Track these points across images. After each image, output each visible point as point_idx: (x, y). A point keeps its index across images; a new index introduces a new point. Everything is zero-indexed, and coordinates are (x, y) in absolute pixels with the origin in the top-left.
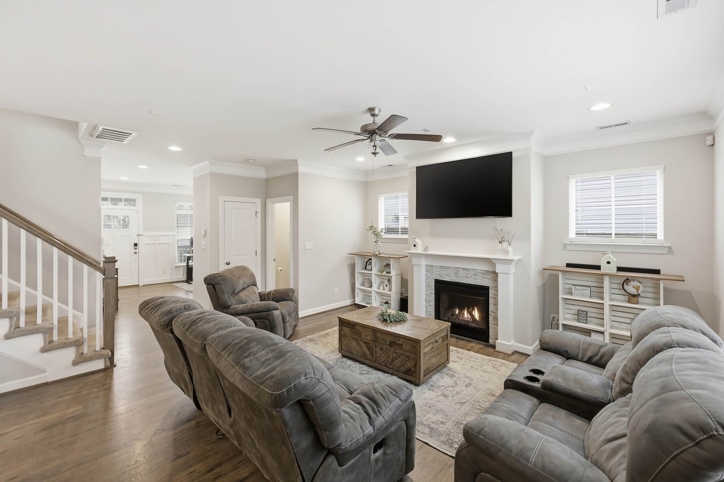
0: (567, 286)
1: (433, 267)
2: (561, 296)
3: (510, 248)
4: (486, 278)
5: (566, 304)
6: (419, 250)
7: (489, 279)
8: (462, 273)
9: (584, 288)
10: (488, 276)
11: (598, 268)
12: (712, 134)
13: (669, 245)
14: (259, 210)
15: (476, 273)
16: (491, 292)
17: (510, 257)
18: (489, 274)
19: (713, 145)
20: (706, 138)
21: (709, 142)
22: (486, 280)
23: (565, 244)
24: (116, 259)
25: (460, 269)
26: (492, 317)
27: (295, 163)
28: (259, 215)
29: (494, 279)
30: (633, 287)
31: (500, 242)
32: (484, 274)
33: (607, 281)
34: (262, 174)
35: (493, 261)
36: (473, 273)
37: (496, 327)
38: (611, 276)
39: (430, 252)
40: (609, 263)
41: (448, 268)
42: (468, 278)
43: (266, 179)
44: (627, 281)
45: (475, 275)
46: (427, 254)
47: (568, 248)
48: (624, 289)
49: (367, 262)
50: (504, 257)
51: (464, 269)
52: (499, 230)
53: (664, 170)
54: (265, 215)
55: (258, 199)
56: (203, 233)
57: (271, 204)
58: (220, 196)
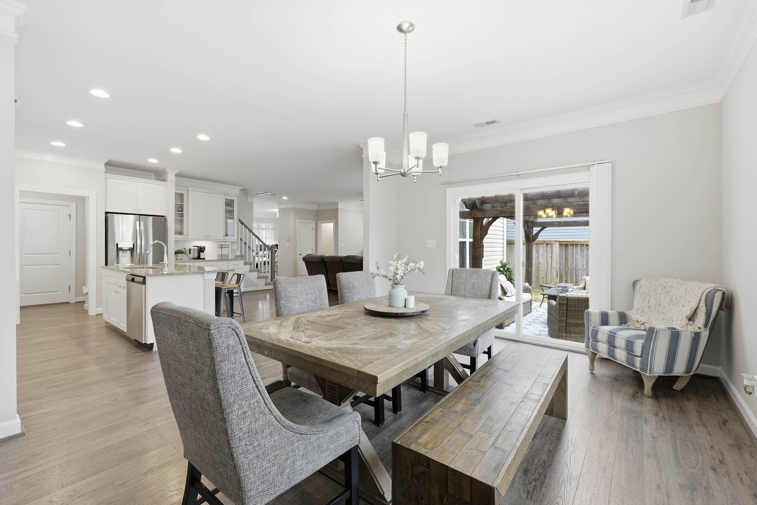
14: (314, 227)
27: (336, 203)
28: (314, 229)
34: (315, 208)
43: (317, 211)
54: (317, 230)
55: (313, 221)
56: (288, 239)
57: (320, 224)
58: (297, 220)
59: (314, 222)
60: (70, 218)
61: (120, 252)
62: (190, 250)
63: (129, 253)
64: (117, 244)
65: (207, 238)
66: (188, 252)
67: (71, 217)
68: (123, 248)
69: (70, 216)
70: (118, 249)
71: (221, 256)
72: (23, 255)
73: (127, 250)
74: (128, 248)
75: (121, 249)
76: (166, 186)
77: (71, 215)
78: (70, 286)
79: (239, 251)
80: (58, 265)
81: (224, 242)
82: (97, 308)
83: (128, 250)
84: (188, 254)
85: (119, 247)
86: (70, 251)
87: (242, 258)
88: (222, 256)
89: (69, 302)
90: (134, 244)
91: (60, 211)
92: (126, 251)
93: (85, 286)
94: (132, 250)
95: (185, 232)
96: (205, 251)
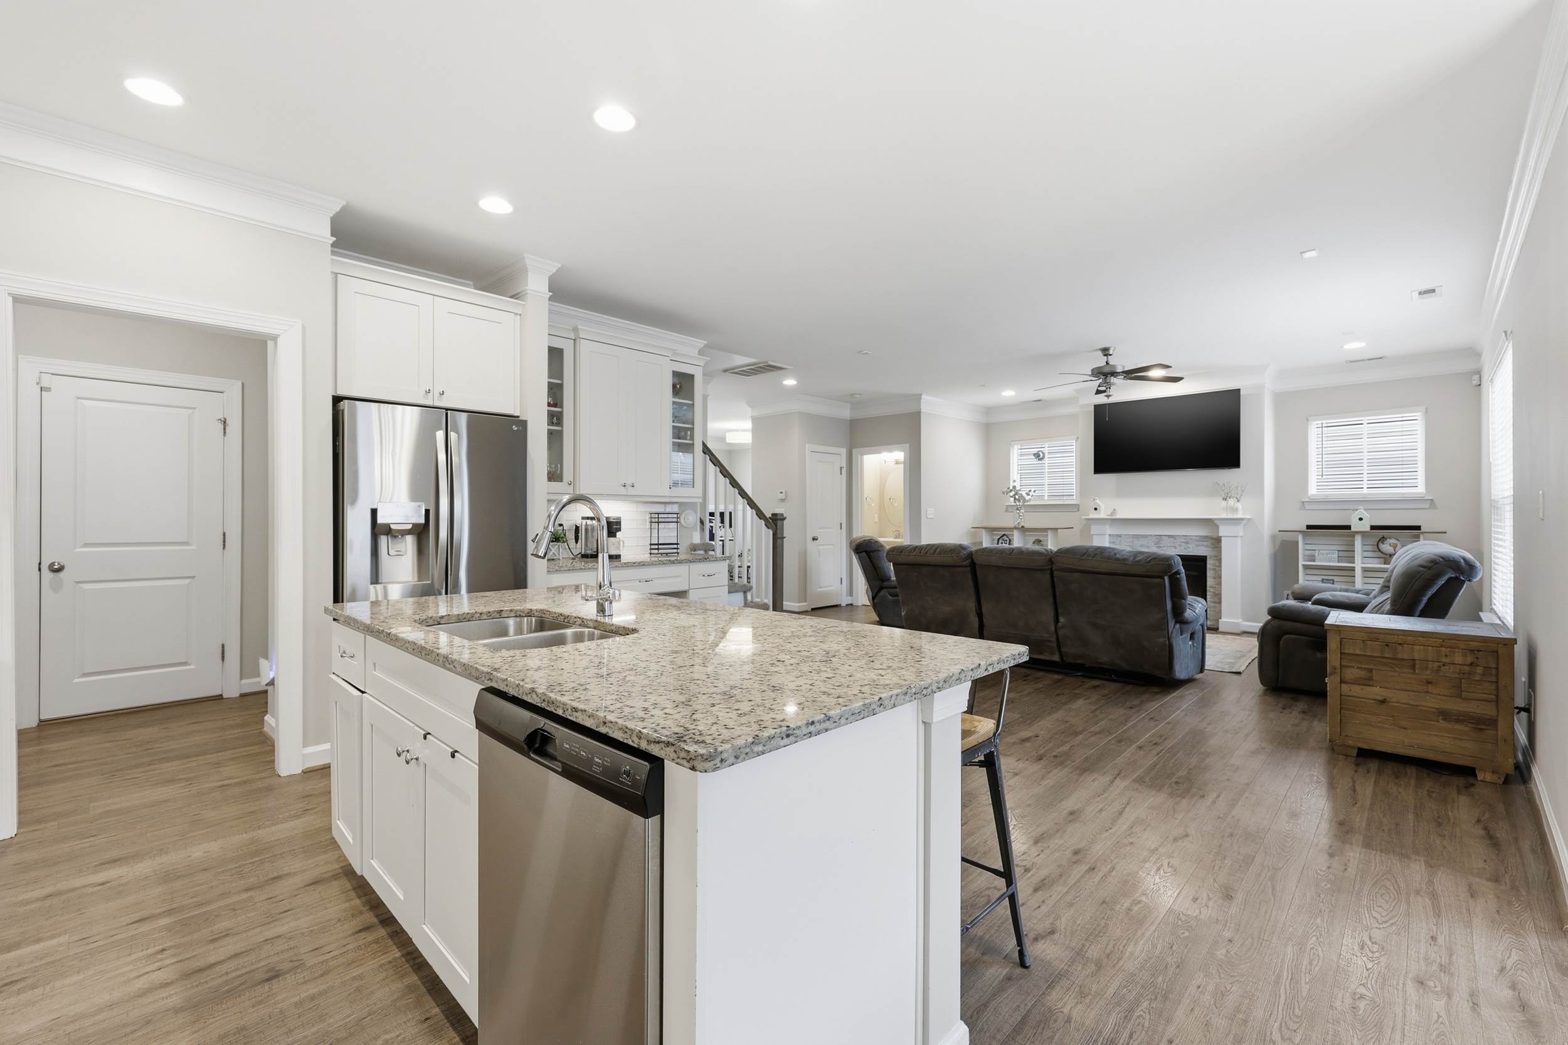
0: (1307, 553)
1: (1120, 537)
2: (1301, 563)
3: (1239, 505)
4: (1203, 545)
5: (1307, 574)
6: (1102, 514)
7: (1207, 546)
8: (1166, 542)
9: (1330, 552)
10: (1205, 543)
11: (1348, 527)
12: (1479, 373)
13: (1431, 498)
14: (844, 465)
15: (1187, 540)
16: (1210, 564)
17: (1240, 515)
18: (1207, 540)
19: (1480, 385)
20: (1472, 378)
21: (1475, 382)
22: (1203, 548)
23: (1303, 502)
24: (785, 516)
25: (1163, 537)
26: (1210, 593)
27: (918, 398)
28: (844, 471)
29: (1214, 546)
30: (1390, 545)
31: (1225, 499)
32: (1198, 541)
33: (1358, 541)
34: (846, 413)
35: (1215, 522)
36: (1184, 541)
37: (1217, 605)
38: (1363, 533)
39: (1119, 516)
40: (1361, 519)
41: (1145, 536)
42: (1175, 548)
43: (850, 420)
44: (1383, 539)
45: (1187, 543)
46: (1115, 519)
47: (1307, 507)
48: (1380, 550)
49: (999, 539)
50: (1230, 516)
51: (1169, 536)
52: (1221, 485)
53: (1426, 412)
54: (851, 472)
55: (842, 449)
56: (782, 496)
57: (859, 456)
58: (807, 445)
59: (843, 451)
60: (225, 429)
61: (383, 540)
62: (577, 529)
63: (410, 541)
64: (374, 512)
65: (626, 492)
66: (571, 536)
67: (227, 428)
68: (393, 527)
69: (225, 422)
70: (378, 530)
71: (657, 547)
72: (78, 550)
73: (404, 533)
74: (410, 527)
75: (388, 531)
76: (520, 315)
77: (227, 422)
78: (223, 646)
79: (696, 531)
80: (187, 581)
81: (663, 506)
82: (305, 745)
83: (409, 532)
84: (572, 542)
85: (380, 520)
86: (224, 535)
87: (706, 551)
88: (660, 547)
89: (221, 695)
90: (427, 512)
91: (194, 408)
92: (402, 536)
93: (267, 658)
94: (421, 532)
95: (567, 475)
96: (617, 534)
